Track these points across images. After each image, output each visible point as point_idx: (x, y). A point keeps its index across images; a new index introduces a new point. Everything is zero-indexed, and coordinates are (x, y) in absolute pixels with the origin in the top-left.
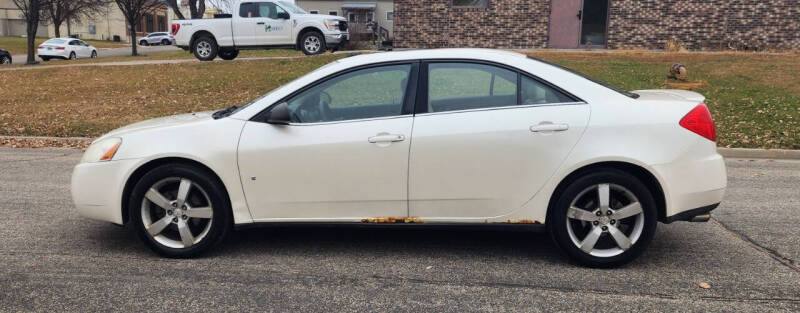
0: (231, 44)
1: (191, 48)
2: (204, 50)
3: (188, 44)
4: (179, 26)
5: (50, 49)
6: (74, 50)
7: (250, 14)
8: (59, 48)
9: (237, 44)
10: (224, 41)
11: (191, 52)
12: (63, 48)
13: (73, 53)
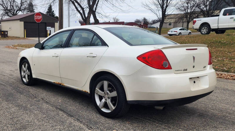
0: (217, 28)
1: (199, 30)
2: (205, 31)
3: (198, 28)
4: (196, 21)
5: (172, 32)
6: (181, 32)
7: (228, 14)
8: (175, 31)
9: (219, 27)
10: (214, 26)
11: (199, 32)
12: (176, 31)
13: (180, 33)
